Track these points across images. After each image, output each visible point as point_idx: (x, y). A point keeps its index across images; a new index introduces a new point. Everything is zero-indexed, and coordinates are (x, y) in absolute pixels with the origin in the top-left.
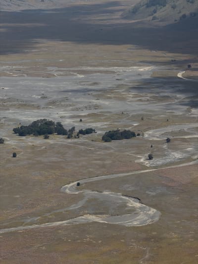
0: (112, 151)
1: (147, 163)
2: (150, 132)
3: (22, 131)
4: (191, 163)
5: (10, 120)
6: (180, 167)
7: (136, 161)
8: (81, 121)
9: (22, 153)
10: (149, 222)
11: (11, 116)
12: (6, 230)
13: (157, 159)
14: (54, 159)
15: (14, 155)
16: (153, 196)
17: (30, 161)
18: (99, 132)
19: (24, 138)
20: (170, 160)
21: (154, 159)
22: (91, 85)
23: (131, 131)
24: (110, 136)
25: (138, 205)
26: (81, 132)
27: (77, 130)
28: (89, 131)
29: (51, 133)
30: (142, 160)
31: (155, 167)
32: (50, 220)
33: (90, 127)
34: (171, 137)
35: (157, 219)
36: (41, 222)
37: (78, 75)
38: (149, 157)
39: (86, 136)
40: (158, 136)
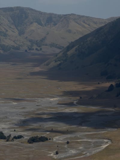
0: (33, 149)
1: (55, 157)
2: (57, 138)
4: (82, 157)
6: (75, 159)
7: (48, 155)
8: (15, 130)
13: (61, 154)
18: (26, 138)
20: (69, 155)
21: (59, 154)
22: (21, 109)
23: (46, 137)
24: (33, 140)
26: (15, 138)
27: (12, 136)
28: (20, 137)
30: (52, 155)
31: (60, 159)
33: (20, 135)
34: (69, 141)
37: (13, 103)
38: (56, 153)
39: (18, 140)
40: (61, 140)
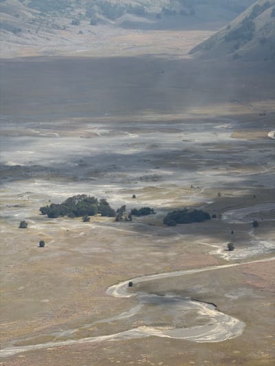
0: (177, 239)
1: (227, 256)
2: (231, 213)
3: (52, 212)
5: (37, 196)
6: (271, 261)
7: (211, 253)
8: (134, 197)
9: (53, 241)
10: (229, 336)
11: (38, 191)
12: (31, 347)
13: (240, 250)
14: (96, 250)
15: (42, 244)
16: (235, 301)
17: (64, 253)
18: (159, 213)
19: (54, 220)
20: (257, 252)
21: (235, 250)
22: (148, 148)
23: (204, 211)
24: (175, 218)
25: (213, 313)
26: (135, 212)
27: (128, 211)
28: (146, 212)
29: (92, 214)
30: (219, 252)
31: (237, 261)
32: (91, 334)
33: (146, 206)
34: (259, 220)
35: (240, 332)
36: (78, 336)
37: (130, 134)
38: (229, 247)
39: (142, 218)
40: (241, 218)
